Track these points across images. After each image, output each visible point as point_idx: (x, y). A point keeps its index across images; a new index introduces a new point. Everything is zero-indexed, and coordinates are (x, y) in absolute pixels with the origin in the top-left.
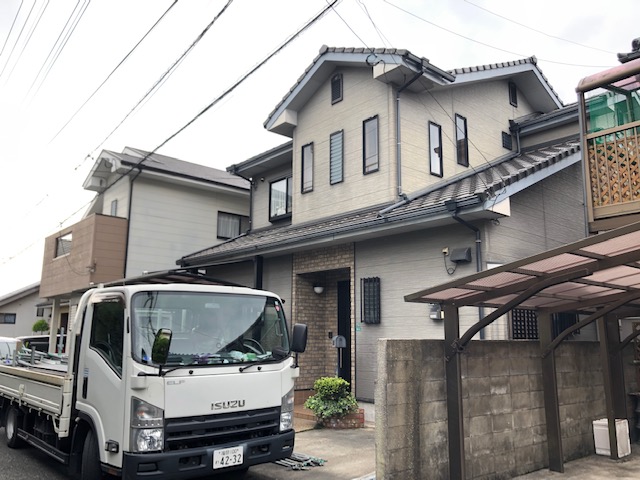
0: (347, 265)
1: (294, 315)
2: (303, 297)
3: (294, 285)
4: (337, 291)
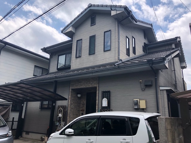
0: (95, 86)
1: (69, 105)
2: (73, 98)
3: (70, 93)
4: (86, 96)
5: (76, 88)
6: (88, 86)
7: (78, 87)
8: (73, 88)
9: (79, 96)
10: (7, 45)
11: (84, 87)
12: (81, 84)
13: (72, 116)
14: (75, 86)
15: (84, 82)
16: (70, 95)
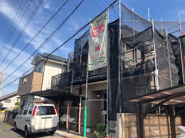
1: (91, 103)
2: (94, 98)
3: (91, 94)
4: (104, 96)
5: (95, 90)
6: (102, 89)
7: (96, 90)
8: (93, 90)
9: (98, 96)
10: (49, 60)
11: (100, 89)
12: (98, 87)
13: (93, 112)
14: (94, 89)
15: (100, 86)
16: (91, 96)
